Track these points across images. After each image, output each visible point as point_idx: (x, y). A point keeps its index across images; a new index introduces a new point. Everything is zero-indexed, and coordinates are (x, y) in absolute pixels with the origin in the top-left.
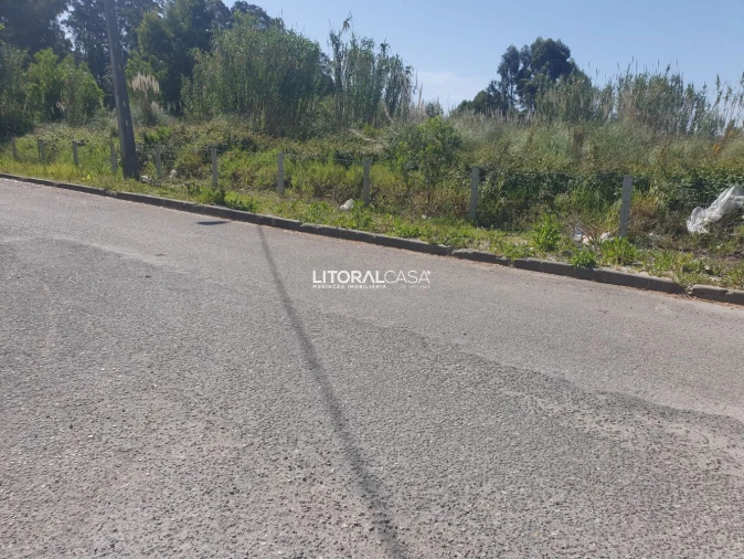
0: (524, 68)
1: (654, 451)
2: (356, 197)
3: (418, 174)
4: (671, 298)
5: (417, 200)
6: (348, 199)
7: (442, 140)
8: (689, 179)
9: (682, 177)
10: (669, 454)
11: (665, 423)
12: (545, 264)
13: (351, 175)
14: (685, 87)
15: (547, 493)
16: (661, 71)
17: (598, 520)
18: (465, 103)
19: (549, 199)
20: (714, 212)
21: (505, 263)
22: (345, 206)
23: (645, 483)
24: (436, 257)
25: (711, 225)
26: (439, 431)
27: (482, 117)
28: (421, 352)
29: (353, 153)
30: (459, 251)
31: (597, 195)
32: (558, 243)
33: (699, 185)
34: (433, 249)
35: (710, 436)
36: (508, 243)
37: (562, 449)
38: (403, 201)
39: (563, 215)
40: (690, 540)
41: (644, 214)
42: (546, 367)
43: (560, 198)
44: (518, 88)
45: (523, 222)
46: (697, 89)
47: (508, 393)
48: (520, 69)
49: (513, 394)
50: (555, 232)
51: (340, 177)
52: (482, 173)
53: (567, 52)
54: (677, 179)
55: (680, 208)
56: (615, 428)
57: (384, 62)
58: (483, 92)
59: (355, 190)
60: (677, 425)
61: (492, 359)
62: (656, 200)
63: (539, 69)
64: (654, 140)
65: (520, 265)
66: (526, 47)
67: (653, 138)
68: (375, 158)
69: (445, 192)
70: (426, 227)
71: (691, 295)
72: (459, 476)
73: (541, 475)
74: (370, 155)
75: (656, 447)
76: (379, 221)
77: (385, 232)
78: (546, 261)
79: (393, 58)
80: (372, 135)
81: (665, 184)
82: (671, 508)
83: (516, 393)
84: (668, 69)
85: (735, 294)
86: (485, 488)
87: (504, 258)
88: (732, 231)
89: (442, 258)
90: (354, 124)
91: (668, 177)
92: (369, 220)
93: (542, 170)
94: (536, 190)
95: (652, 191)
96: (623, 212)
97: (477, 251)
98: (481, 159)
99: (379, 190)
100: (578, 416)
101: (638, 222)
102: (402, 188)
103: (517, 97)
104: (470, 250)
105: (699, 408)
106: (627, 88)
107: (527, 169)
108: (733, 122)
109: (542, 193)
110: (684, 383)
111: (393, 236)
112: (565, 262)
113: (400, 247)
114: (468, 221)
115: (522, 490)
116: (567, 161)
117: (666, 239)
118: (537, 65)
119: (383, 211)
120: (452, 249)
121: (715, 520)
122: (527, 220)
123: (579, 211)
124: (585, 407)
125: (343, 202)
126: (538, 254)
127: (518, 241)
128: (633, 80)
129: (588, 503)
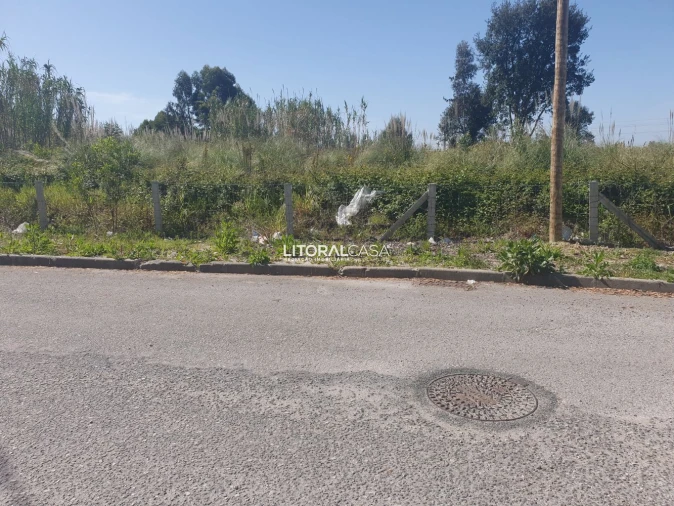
0: (198, 92)
1: (316, 415)
2: (31, 219)
3: (99, 192)
4: (329, 280)
5: (101, 217)
6: (22, 222)
7: (118, 159)
8: (333, 183)
9: (328, 182)
10: (328, 414)
11: (324, 387)
12: (227, 266)
13: (23, 197)
14: (325, 110)
15: (227, 481)
16: (306, 97)
17: (272, 492)
18: (146, 122)
19: (227, 208)
20: (352, 208)
21: (192, 269)
22: (20, 230)
23: (309, 446)
24: (123, 272)
25: (352, 219)
26: (124, 450)
27: (162, 134)
28: (105, 374)
29: (23, 175)
30: (147, 263)
31: (266, 201)
32: (237, 246)
33: (340, 187)
34: (120, 265)
35: (356, 391)
36: (194, 250)
37: (241, 435)
38: (86, 219)
39: (241, 221)
40: (343, 484)
41: (305, 214)
42: (227, 362)
43: (236, 206)
44: (194, 109)
45: (206, 230)
46: (334, 111)
47: (191, 395)
48: (193, 92)
49: (196, 394)
50: (234, 236)
51: (9, 201)
52: (163, 188)
53: (233, 79)
54: (325, 184)
55: (330, 207)
56: (285, 404)
57: (49, 83)
58: (162, 112)
59: (29, 212)
60: (333, 388)
61: (177, 365)
62: (311, 202)
63: (210, 92)
64: (309, 153)
65: (206, 269)
66: (196, 72)
67: (308, 151)
68: (50, 179)
69: (129, 207)
70: (112, 243)
71: (343, 276)
72: (142, 491)
73: (222, 465)
74: (43, 176)
75: (317, 411)
76: (60, 242)
77: (68, 252)
78: (227, 263)
79: (60, 79)
80: (45, 156)
81: (316, 188)
82: (329, 461)
83: (200, 393)
84: (311, 95)
85: (371, 270)
86: (169, 494)
87: (190, 265)
88: (366, 221)
89: (130, 272)
90: (23, 145)
91: (318, 183)
92: (47, 242)
93: (218, 183)
94: (214, 200)
95: (308, 194)
96: (288, 213)
97: (164, 261)
98: (161, 175)
99: (58, 210)
100: (255, 400)
101: (301, 221)
102: (82, 206)
103: (195, 117)
104: (158, 262)
105: (349, 368)
106: (282, 110)
107: (204, 183)
108: (365, 137)
109: (220, 202)
110: (338, 350)
111: (75, 256)
112: (244, 262)
113: (84, 267)
114: (154, 233)
115: (205, 485)
116: (238, 173)
117: (323, 232)
118: (209, 89)
119: (64, 232)
120: (139, 262)
121: (360, 461)
122: (211, 228)
123: (254, 216)
124: (261, 390)
125: (16, 227)
126: (221, 258)
127: (204, 248)
128: (286, 103)
129: (264, 479)
